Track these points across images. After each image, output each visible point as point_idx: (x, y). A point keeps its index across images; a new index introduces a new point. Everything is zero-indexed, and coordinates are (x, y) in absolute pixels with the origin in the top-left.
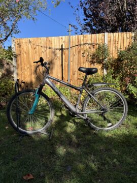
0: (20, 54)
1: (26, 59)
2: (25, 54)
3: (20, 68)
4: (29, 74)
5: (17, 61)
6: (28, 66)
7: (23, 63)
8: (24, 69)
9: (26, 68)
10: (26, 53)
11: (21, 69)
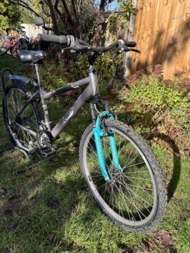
0: (142, 9)
1: (148, 18)
2: (148, 7)
3: (137, 35)
4: (147, 47)
5: (135, 22)
6: (149, 32)
7: (142, 26)
8: (143, 38)
9: (145, 35)
10: (150, 4)
11: (138, 37)
